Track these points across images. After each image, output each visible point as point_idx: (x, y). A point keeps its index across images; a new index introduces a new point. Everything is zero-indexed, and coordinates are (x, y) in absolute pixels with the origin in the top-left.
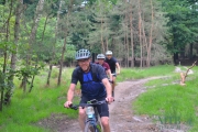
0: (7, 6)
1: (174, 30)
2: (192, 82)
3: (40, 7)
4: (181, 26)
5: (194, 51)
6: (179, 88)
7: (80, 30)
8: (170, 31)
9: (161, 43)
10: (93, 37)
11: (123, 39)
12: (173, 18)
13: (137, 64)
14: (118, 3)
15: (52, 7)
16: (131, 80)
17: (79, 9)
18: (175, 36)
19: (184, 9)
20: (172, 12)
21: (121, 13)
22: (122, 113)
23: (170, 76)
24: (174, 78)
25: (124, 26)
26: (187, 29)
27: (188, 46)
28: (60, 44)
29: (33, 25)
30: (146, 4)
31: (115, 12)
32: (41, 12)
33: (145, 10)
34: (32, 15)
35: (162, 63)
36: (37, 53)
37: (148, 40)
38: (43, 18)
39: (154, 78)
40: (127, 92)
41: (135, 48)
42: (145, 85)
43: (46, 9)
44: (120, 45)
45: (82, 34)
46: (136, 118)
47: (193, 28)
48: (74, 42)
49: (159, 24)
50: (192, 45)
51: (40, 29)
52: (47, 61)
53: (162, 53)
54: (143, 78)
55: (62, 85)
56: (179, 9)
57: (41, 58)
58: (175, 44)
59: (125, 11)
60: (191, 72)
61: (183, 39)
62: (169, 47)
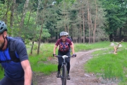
0: (6, 5)
1: (110, 19)
2: (121, 52)
3: (26, 5)
4: (114, 17)
5: (122, 32)
6: (113, 56)
7: (51, 20)
8: (107, 20)
9: (102, 28)
10: (59, 24)
11: (78, 25)
12: (109, 12)
13: (87, 41)
14: (75, 3)
15: (34, 5)
16: (83, 51)
17: (51, 7)
18: (111, 23)
19: (116, 6)
20: (109, 8)
21: (76, 9)
22: (78, 71)
23: (107, 48)
24: (110, 50)
25: (79, 17)
26: (118, 19)
27: (119, 29)
28: (39, 28)
29: (22, 17)
30: (93, 3)
31: (73, 8)
32: (27, 8)
33: (92, 7)
34: (21, 10)
35: (102, 40)
36: (25, 34)
37: (94, 26)
38: (28, 12)
39: (98, 49)
40: (81, 59)
41: (85, 31)
42: (92, 54)
43: (30, 7)
44: (76, 29)
45: (52, 22)
46: (86, 75)
47: (122, 18)
48: (48, 27)
49: (101, 16)
50: (121, 29)
51: (26, 19)
52: (31, 39)
53: (102, 34)
54: (90, 49)
55: (40, 54)
56: (113, 6)
57: (27, 37)
58: (111, 28)
59: (80, 8)
60: (120, 46)
61: (116, 25)
62: (107, 30)
